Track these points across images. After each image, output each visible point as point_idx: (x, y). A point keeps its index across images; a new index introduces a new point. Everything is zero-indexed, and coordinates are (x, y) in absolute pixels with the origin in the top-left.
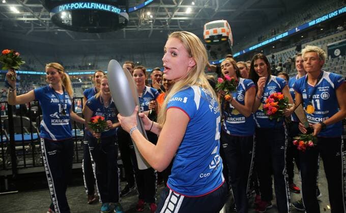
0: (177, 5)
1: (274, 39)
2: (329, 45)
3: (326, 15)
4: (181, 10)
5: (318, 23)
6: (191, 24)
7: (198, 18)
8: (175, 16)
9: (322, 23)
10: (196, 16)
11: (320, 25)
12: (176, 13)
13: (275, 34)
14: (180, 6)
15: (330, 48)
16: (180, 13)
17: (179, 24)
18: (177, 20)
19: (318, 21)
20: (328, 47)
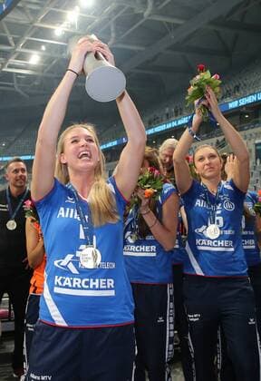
0: (16, 47)
1: (174, 124)
2: (257, 142)
3: (253, 94)
4: (21, 56)
5: (242, 106)
6: (36, 83)
7: (49, 75)
8: (10, 67)
9: (247, 106)
10: (46, 70)
11: (244, 109)
12: (12, 61)
13: (176, 115)
14: (20, 49)
15: (258, 147)
16: (18, 62)
17: (15, 81)
18: (12, 73)
19: (243, 102)
20: (257, 145)
